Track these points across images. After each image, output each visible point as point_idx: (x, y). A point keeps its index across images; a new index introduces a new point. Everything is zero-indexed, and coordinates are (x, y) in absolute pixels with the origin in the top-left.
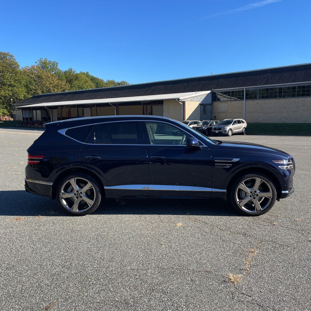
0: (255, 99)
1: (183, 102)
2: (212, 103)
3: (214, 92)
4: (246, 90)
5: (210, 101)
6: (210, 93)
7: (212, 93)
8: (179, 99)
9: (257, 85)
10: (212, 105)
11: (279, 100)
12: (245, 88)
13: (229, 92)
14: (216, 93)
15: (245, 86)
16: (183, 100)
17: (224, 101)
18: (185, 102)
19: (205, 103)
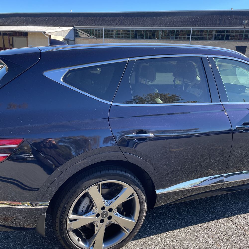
0: (112, 39)
1: (49, 35)
2: (74, 39)
3: (76, 28)
4: (104, 30)
5: (72, 37)
6: (72, 29)
7: (74, 29)
8: (45, 33)
9: (113, 26)
10: (74, 41)
11: (131, 41)
12: (103, 27)
13: (89, 30)
14: (78, 30)
15: (104, 26)
16: (49, 34)
17: (85, 38)
18: (50, 35)
19: (68, 38)
